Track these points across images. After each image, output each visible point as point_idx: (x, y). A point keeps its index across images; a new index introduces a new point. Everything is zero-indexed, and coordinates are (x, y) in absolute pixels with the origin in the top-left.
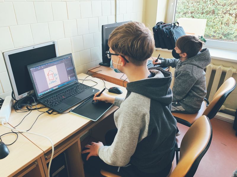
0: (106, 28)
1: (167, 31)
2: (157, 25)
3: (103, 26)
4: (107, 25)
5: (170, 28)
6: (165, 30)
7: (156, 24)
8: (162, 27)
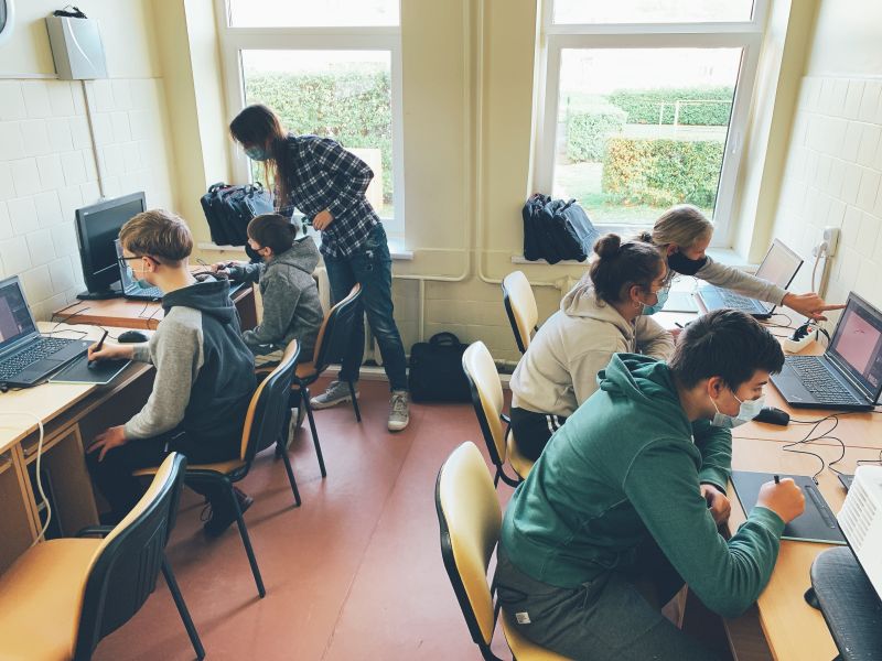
0: (86, 214)
1: (236, 204)
2: (210, 191)
3: (77, 212)
4: (85, 210)
5: (242, 199)
6: (230, 203)
7: (208, 189)
8: (224, 196)
